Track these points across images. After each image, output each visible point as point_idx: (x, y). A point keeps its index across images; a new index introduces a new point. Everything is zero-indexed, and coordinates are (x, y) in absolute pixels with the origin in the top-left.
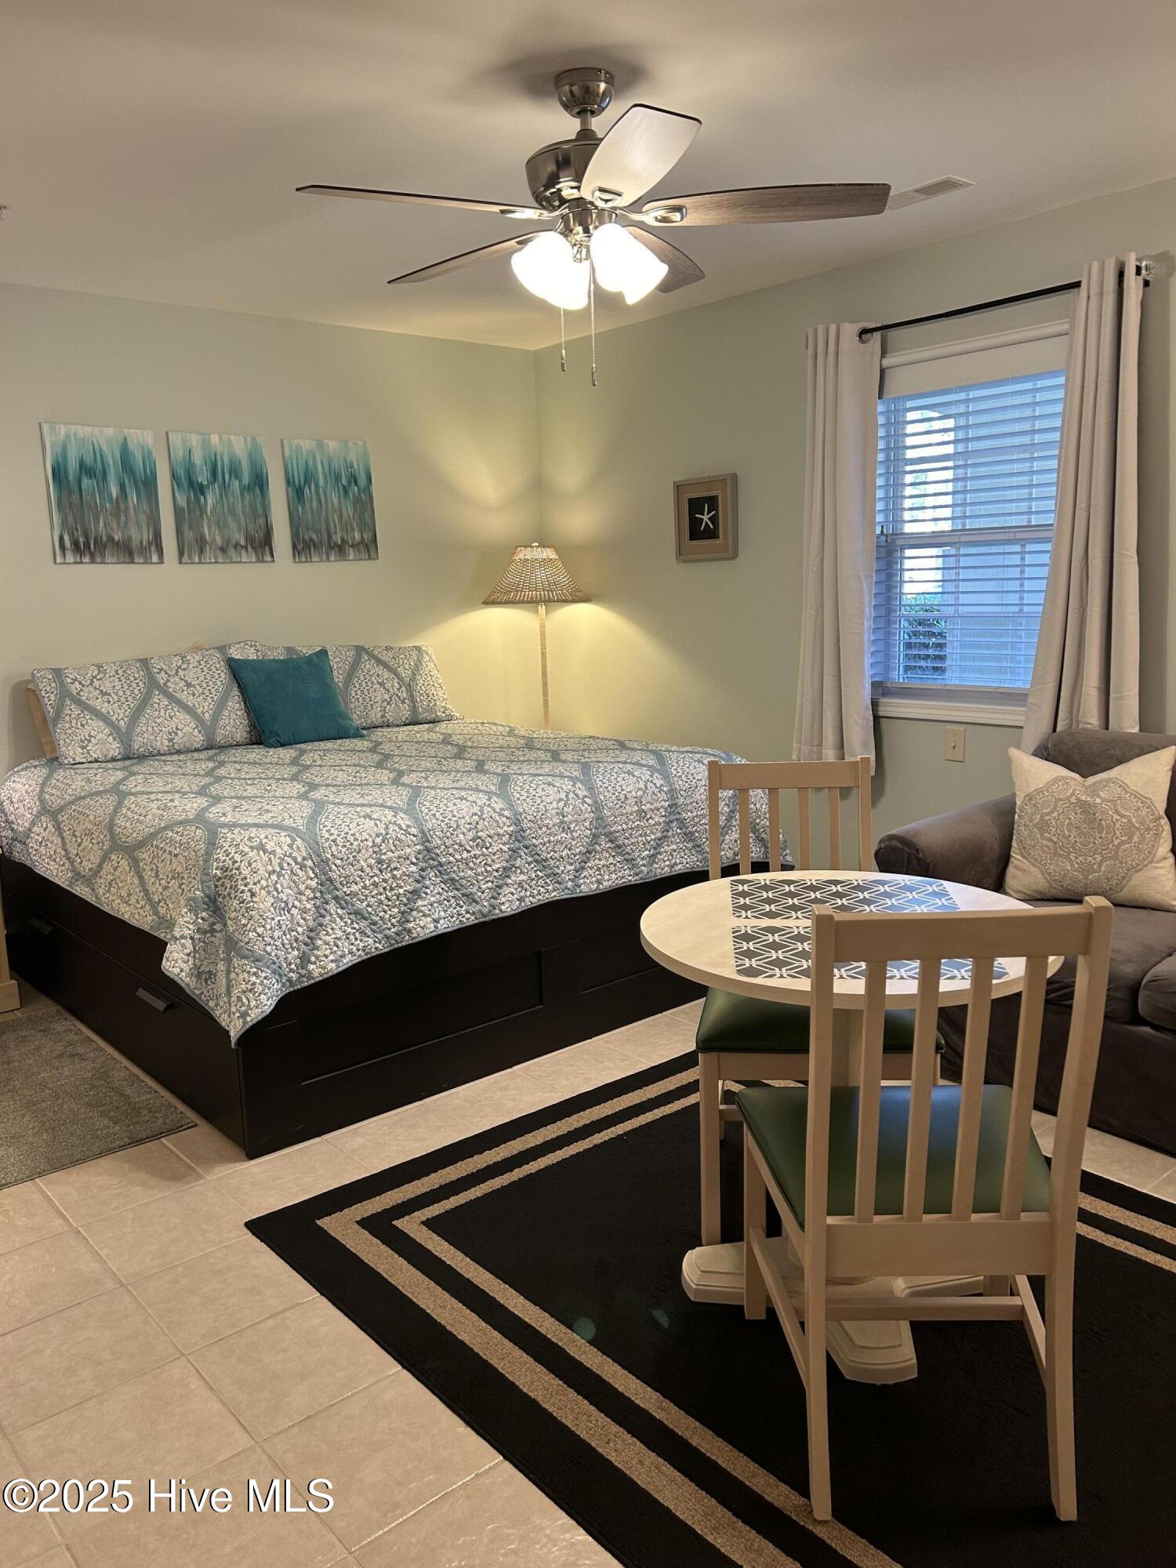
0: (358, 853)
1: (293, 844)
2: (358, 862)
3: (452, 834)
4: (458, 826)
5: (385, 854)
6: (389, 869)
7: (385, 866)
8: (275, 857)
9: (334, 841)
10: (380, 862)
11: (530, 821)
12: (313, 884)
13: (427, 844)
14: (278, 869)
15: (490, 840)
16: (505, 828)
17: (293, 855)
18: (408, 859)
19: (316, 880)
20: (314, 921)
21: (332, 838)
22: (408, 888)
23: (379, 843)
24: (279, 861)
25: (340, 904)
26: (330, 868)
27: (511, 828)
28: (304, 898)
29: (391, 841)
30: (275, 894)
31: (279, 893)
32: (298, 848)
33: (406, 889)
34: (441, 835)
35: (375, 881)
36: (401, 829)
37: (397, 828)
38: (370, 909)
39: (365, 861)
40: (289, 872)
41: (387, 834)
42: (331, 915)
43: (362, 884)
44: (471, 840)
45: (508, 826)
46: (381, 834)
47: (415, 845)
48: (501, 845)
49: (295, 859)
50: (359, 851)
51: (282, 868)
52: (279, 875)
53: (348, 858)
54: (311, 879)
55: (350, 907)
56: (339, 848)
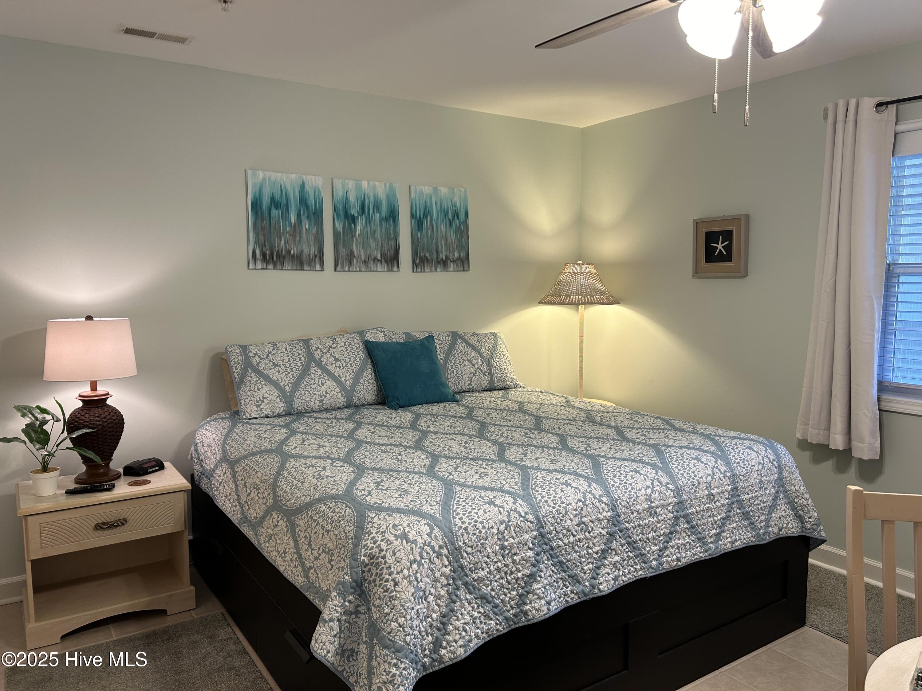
0: (485, 540)
1: (431, 533)
2: (485, 549)
3: (561, 520)
4: (566, 513)
5: (507, 540)
6: (510, 554)
7: (507, 552)
8: (416, 546)
9: (466, 529)
10: (503, 548)
11: (624, 506)
12: (447, 571)
13: (542, 530)
14: (418, 558)
15: (592, 525)
16: (604, 514)
17: (432, 544)
18: (526, 544)
19: (450, 568)
20: (446, 607)
21: (464, 526)
22: (526, 572)
23: (503, 531)
24: (420, 550)
25: (469, 589)
26: (462, 556)
27: (609, 514)
28: (439, 585)
29: (512, 529)
30: (415, 583)
31: (418, 582)
32: (436, 536)
33: (524, 573)
34: (553, 521)
35: (498, 567)
36: (520, 515)
37: (517, 515)
38: (493, 593)
39: (491, 547)
40: (427, 560)
41: (509, 521)
42: (461, 600)
43: (488, 570)
44: (576, 525)
45: (606, 512)
46: (504, 521)
47: (532, 531)
48: (600, 529)
49: (433, 548)
50: (486, 539)
51: (422, 558)
52: (420, 564)
53: (477, 545)
54: (446, 567)
55: (477, 592)
56: (470, 536)
